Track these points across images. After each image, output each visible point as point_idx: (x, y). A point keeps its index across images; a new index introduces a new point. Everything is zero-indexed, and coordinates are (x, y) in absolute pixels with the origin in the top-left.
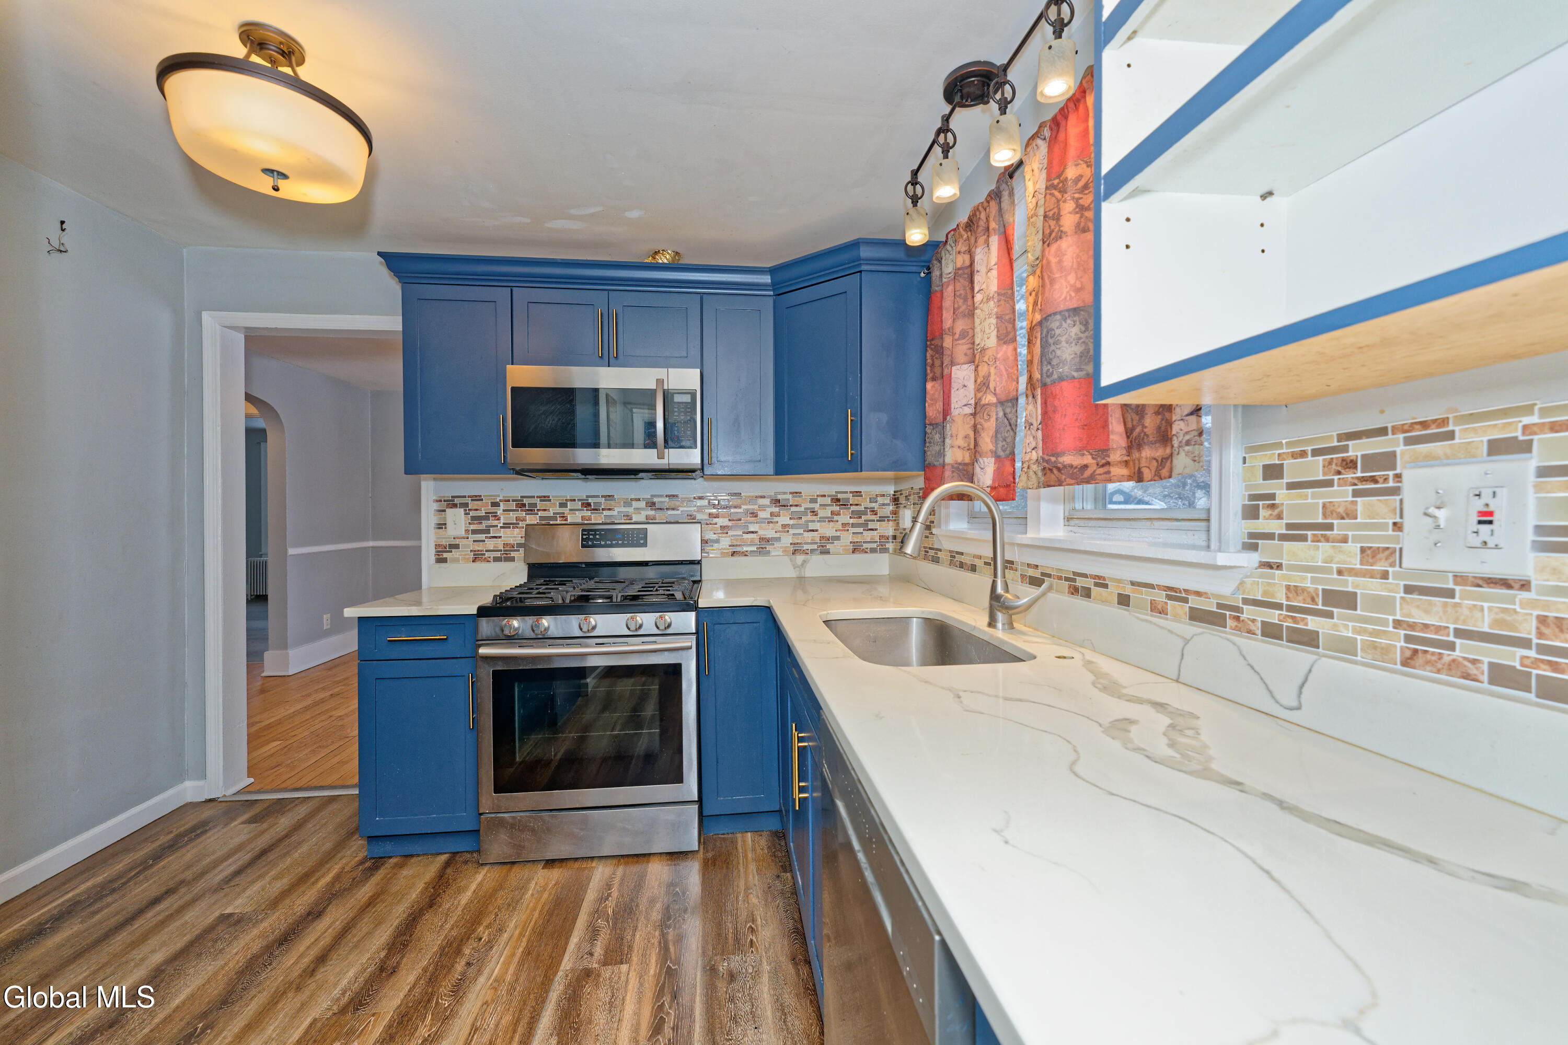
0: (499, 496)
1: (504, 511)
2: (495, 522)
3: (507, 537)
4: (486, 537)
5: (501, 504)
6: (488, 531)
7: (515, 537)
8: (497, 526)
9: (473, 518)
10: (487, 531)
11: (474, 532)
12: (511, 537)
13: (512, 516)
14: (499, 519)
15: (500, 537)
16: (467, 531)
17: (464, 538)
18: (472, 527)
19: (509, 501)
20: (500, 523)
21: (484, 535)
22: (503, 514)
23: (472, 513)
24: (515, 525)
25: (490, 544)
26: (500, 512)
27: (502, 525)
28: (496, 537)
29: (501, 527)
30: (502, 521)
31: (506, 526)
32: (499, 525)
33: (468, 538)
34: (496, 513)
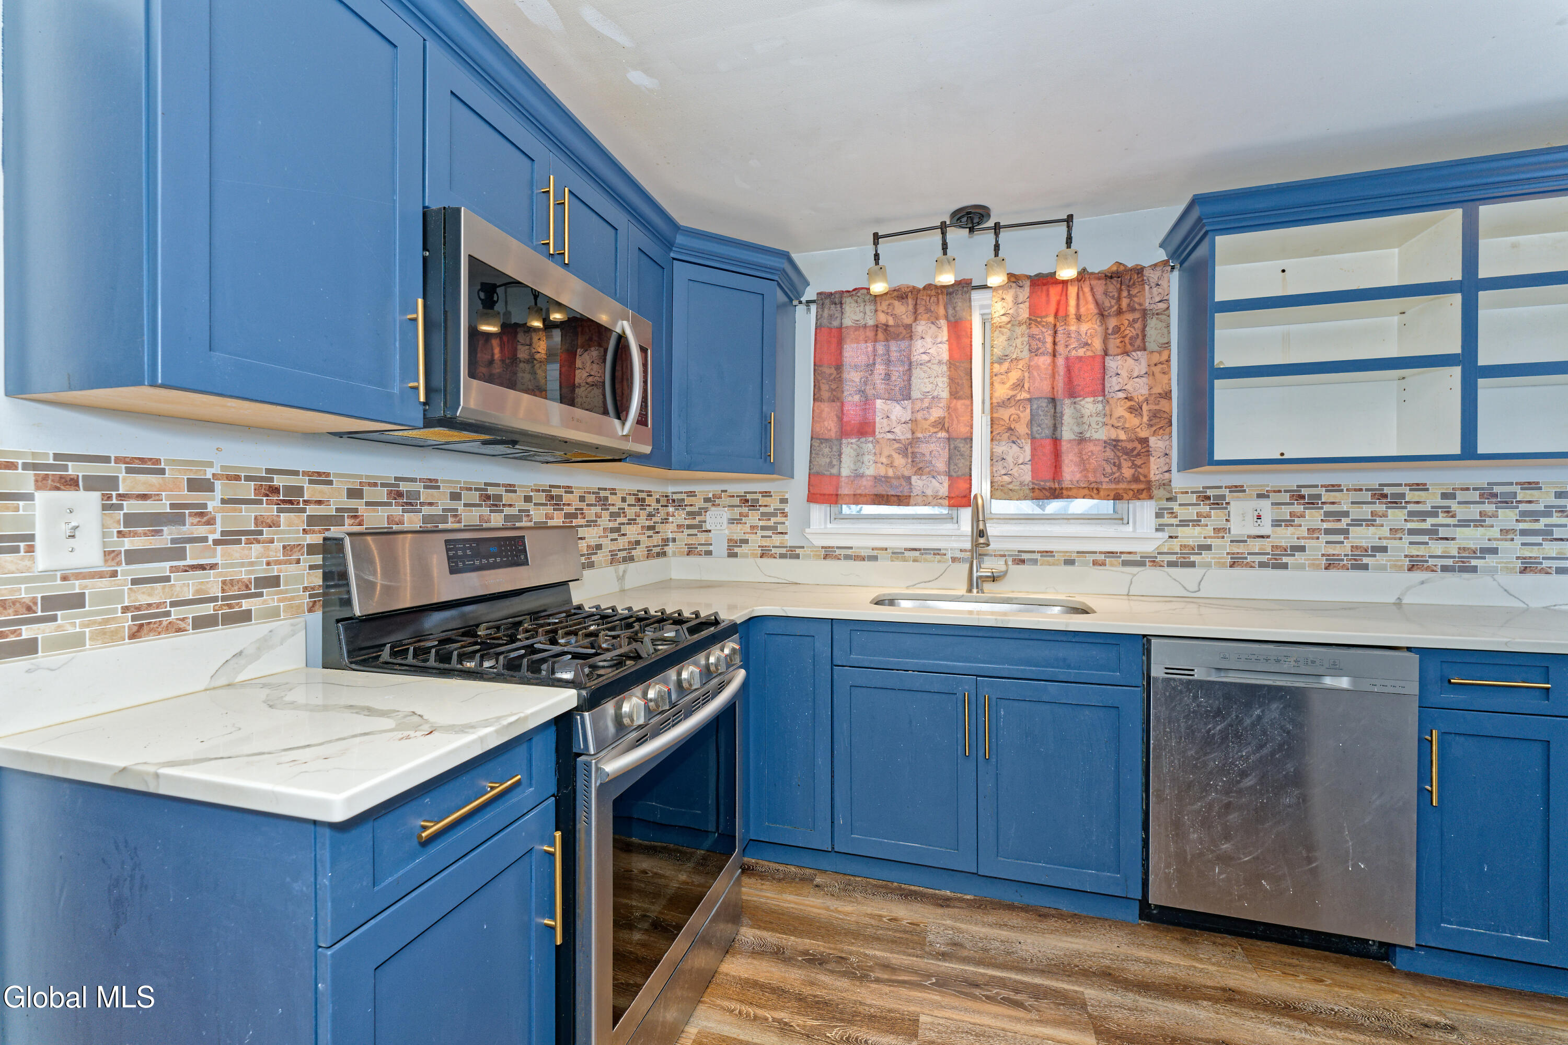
0: (210, 464)
1: (223, 501)
2: (201, 531)
3: (232, 565)
4: (174, 569)
5: (218, 484)
6: (180, 554)
7: (252, 564)
8: (205, 539)
9: (131, 519)
10: (176, 552)
11: (133, 557)
12: (242, 565)
13: (247, 517)
14: (211, 522)
15: (213, 566)
16: (111, 555)
17: (101, 575)
18: (128, 544)
19: (237, 478)
20: (214, 532)
21: (167, 565)
22: (223, 510)
23: (130, 507)
24: (254, 536)
25: (186, 585)
26: (213, 505)
27: (217, 536)
28: (202, 567)
29: (217, 542)
30: (219, 527)
31: (230, 538)
32: (211, 537)
33: (114, 574)
34: (205, 506)
